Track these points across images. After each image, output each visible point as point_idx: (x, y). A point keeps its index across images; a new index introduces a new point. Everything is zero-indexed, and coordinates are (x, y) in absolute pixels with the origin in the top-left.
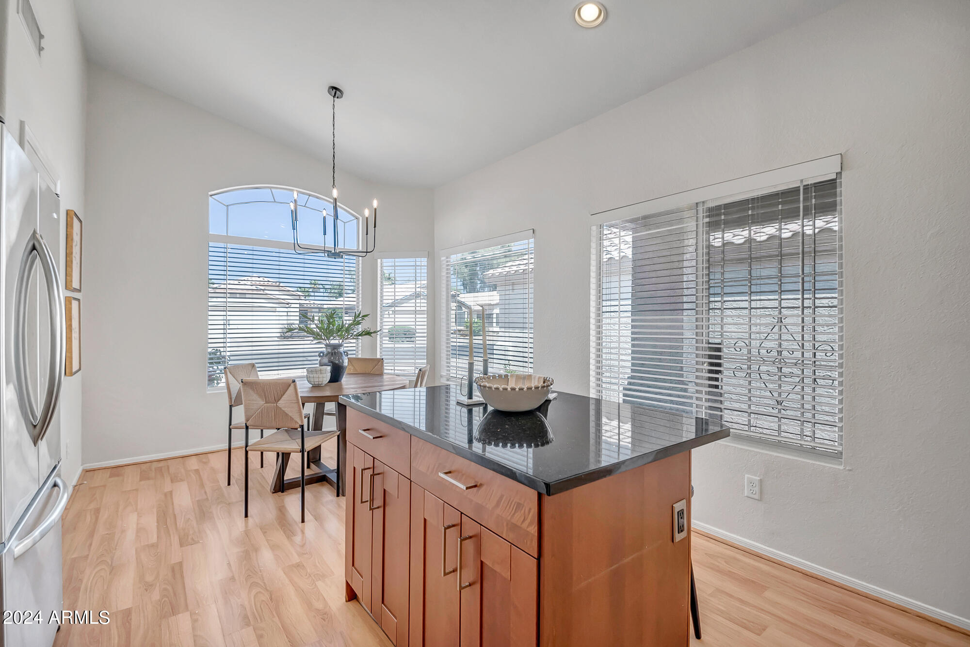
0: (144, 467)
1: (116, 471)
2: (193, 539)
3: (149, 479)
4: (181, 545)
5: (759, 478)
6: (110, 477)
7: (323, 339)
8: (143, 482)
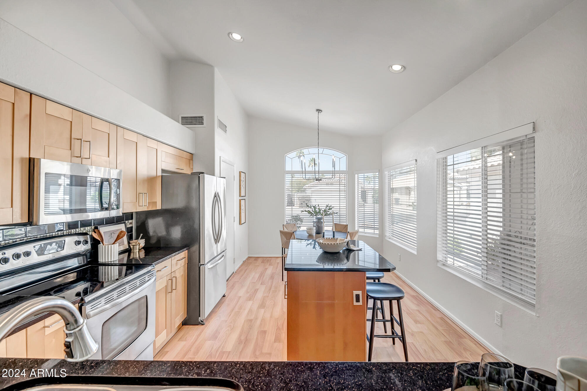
0: (264, 258)
1: (257, 258)
2: (265, 284)
3: (264, 263)
4: (261, 284)
5: (500, 314)
6: (254, 260)
7: (314, 215)
8: (262, 264)
